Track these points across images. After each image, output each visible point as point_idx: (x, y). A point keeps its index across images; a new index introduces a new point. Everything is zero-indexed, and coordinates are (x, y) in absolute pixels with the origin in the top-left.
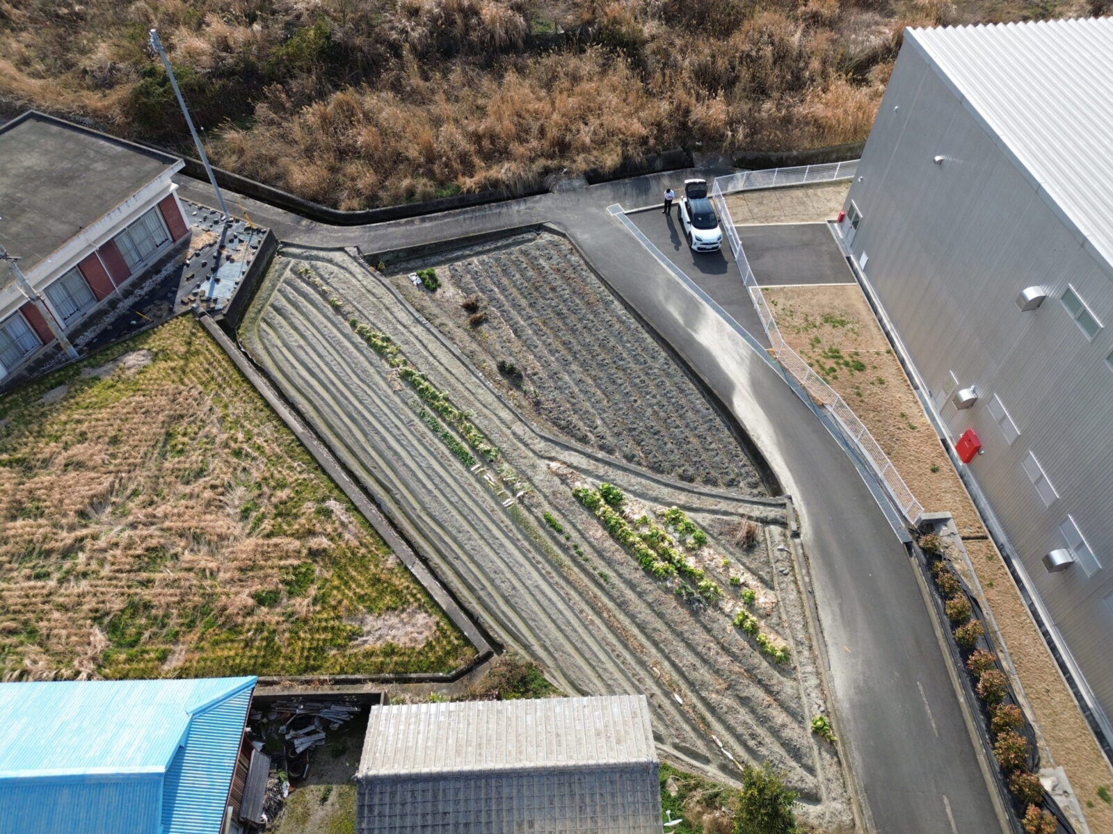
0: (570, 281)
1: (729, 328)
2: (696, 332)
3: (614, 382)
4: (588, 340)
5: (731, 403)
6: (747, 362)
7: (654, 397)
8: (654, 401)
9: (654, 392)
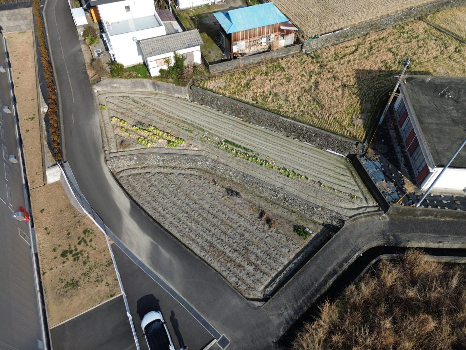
0: (229, 260)
1: (134, 252)
2: (151, 243)
3: (187, 204)
4: (206, 223)
5: (131, 204)
6: (124, 231)
7: (167, 203)
8: (166, 200)
9: (167, 205)
